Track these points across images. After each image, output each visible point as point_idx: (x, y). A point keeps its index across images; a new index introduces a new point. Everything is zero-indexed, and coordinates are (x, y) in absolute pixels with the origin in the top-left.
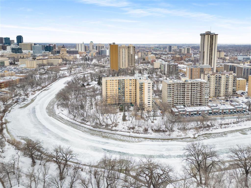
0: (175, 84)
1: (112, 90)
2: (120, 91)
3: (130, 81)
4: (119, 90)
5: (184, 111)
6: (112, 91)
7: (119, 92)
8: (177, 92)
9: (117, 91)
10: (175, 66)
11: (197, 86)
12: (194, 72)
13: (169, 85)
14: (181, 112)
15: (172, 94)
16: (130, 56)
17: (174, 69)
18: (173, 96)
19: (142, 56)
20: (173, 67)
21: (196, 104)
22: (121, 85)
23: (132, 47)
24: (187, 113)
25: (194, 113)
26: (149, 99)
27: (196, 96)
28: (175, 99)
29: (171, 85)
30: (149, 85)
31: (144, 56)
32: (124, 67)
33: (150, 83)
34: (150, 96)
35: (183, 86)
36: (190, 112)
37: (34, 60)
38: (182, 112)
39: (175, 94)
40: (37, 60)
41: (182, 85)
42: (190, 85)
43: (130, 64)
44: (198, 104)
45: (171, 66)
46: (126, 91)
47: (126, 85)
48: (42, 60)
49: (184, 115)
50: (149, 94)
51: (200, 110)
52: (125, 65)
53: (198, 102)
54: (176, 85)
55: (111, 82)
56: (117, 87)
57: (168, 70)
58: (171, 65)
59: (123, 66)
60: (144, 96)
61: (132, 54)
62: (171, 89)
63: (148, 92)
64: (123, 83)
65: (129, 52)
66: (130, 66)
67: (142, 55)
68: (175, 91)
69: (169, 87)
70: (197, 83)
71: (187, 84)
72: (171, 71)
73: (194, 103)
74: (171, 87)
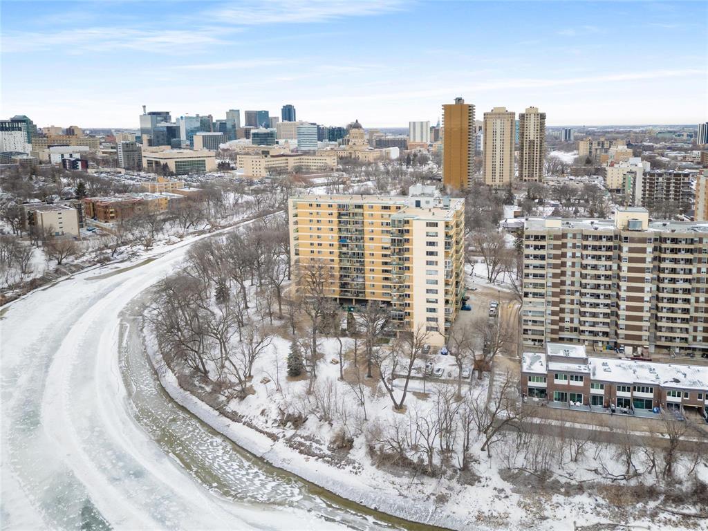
0: (570, 235)
1: (316, 242)
2: (344, 250)
3: (386, 213)
4: (344, 246)
5: (577, 376)
6: (316, 249)
7: (344, 254)
8: (578, 274)
9: (336, 251)
10: (676, 180)
11: (689, 256)
13: (536, 238)
14: (557, 381)
15: (550, 284)
16: (526, 145)
17: (672, 188)
18: (554, 294)
19: (590, 152)
20: (668, 183)
22: (349, 227)
23: (532, 116)
24: (594, 391)
27: (687, 306)
28: (572, 307)
29: (543, 237)
30: (432, 230)
31: (598, 151)
32: (497, 182)
33: (436, 225)
34: (436, 282)
35: (609, 248)
36: (610, 387)
38: (564, 382)
39: (568, 282)
41: (604, 242)
42: (649, 249)
44: (694, 349)
45: (660, 179)
46: (367, 252)
47: (367, 229)
48: (284, 158)
50: (429, 273)
51: (674, 385)
52: (501, 176)
53: (695, 338)
54: (574, 241)
55: (311, 211)
56: (336, 235)
57: (644, 195)
58: (660, 175)
59: (494, 178)
60: (411, 278)
62: (543, 258)
63: (428, 263)
64: (357, 218)
65: (522, 134)
66: (524, 178)
67: (591, 148)
68: (569, 270)
69: (536, 247)
70: (692, 241)
71: (633, 240)
72: (659, 196)
73: (672, 339)
74: (543, 247)
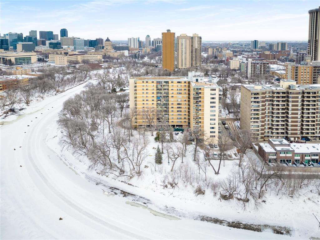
0: (267, 92)
1: (145, 99)
2: (159, 102)
3: (179, 84)
4: (159, 100)
5: (286, 152)
6: (145, 102)
7: (158, 104)
8: (271, 109)
9: (155, 103)
10: (264, 65)
11: (314, 99)
12: (302, 74)
13: (255, 94)
14: (281, 155)
15: (260, 113)
16: (194, 51)
17: (262, 69)
18: (262, 118)
19: (213, 53)
20: (261, 67)
21: (311, 137)
22: (161, 91)
23: (196, 38)
24: (296, 158)
25: (313, 157)
26: (213, 122)
27: (314, 119)
28: (268, 122)
29: (258, 94)
30: (213, 92)
31: (217, 53)
32: (184, 67)
33: (215, 90)
34: (215, 115)
35: (283, 97)
36: (303, 155)
37: (66, 55)
38: (284, 155)
39: (267, 112)
40: (70, 55)
41: (281, 95)
42: (300, 97)
43: (194, 62)
44: (316, 137)
45: (258, 65)
46: (170, 103)
47: (170, 92)
48: (75, 56)
49: (290, 160)
50: (211, 111)
52: (185, 64)
53: (316, 132)
54: (269, 95)
55: (143, 85)
56: (155, 95)
57: (252, 72)
58: (258, 64)
59: (182, 65)
60: (203, 115)
61: (196, 48)
62: (258, 102)
63: (212, 107)
64: (166, 87)
65: (192, 46)
66: (193, 65)
67: (213, 51)
68: (267, 107)
69: (255, 98)
70: (315, 93)
71: (293, 94)
72: (258, 72)
73: (308, 133)
74: (258, 98)
